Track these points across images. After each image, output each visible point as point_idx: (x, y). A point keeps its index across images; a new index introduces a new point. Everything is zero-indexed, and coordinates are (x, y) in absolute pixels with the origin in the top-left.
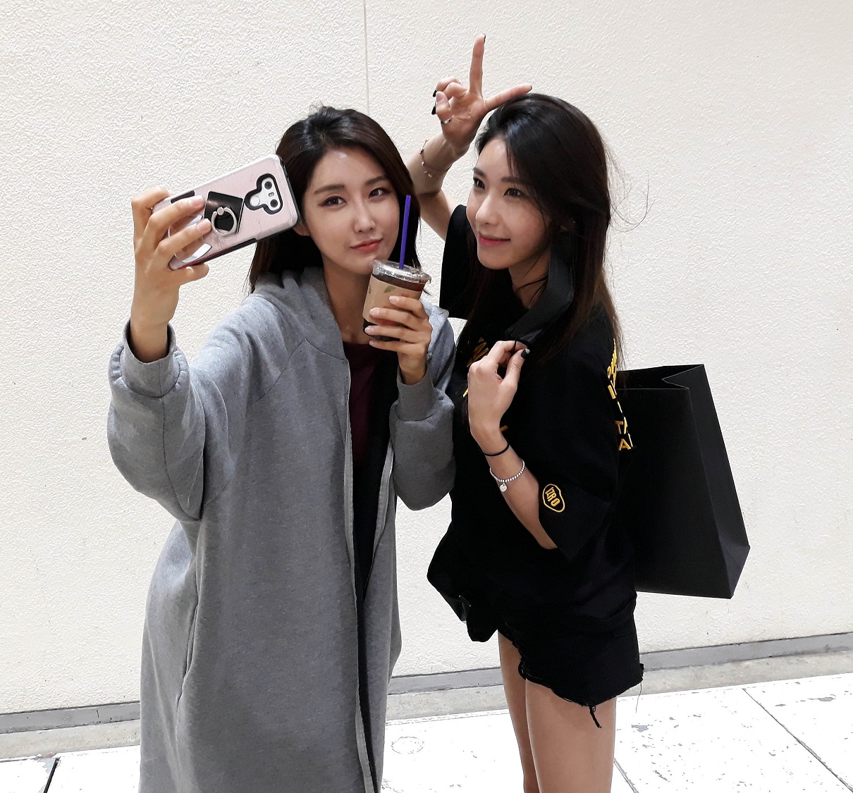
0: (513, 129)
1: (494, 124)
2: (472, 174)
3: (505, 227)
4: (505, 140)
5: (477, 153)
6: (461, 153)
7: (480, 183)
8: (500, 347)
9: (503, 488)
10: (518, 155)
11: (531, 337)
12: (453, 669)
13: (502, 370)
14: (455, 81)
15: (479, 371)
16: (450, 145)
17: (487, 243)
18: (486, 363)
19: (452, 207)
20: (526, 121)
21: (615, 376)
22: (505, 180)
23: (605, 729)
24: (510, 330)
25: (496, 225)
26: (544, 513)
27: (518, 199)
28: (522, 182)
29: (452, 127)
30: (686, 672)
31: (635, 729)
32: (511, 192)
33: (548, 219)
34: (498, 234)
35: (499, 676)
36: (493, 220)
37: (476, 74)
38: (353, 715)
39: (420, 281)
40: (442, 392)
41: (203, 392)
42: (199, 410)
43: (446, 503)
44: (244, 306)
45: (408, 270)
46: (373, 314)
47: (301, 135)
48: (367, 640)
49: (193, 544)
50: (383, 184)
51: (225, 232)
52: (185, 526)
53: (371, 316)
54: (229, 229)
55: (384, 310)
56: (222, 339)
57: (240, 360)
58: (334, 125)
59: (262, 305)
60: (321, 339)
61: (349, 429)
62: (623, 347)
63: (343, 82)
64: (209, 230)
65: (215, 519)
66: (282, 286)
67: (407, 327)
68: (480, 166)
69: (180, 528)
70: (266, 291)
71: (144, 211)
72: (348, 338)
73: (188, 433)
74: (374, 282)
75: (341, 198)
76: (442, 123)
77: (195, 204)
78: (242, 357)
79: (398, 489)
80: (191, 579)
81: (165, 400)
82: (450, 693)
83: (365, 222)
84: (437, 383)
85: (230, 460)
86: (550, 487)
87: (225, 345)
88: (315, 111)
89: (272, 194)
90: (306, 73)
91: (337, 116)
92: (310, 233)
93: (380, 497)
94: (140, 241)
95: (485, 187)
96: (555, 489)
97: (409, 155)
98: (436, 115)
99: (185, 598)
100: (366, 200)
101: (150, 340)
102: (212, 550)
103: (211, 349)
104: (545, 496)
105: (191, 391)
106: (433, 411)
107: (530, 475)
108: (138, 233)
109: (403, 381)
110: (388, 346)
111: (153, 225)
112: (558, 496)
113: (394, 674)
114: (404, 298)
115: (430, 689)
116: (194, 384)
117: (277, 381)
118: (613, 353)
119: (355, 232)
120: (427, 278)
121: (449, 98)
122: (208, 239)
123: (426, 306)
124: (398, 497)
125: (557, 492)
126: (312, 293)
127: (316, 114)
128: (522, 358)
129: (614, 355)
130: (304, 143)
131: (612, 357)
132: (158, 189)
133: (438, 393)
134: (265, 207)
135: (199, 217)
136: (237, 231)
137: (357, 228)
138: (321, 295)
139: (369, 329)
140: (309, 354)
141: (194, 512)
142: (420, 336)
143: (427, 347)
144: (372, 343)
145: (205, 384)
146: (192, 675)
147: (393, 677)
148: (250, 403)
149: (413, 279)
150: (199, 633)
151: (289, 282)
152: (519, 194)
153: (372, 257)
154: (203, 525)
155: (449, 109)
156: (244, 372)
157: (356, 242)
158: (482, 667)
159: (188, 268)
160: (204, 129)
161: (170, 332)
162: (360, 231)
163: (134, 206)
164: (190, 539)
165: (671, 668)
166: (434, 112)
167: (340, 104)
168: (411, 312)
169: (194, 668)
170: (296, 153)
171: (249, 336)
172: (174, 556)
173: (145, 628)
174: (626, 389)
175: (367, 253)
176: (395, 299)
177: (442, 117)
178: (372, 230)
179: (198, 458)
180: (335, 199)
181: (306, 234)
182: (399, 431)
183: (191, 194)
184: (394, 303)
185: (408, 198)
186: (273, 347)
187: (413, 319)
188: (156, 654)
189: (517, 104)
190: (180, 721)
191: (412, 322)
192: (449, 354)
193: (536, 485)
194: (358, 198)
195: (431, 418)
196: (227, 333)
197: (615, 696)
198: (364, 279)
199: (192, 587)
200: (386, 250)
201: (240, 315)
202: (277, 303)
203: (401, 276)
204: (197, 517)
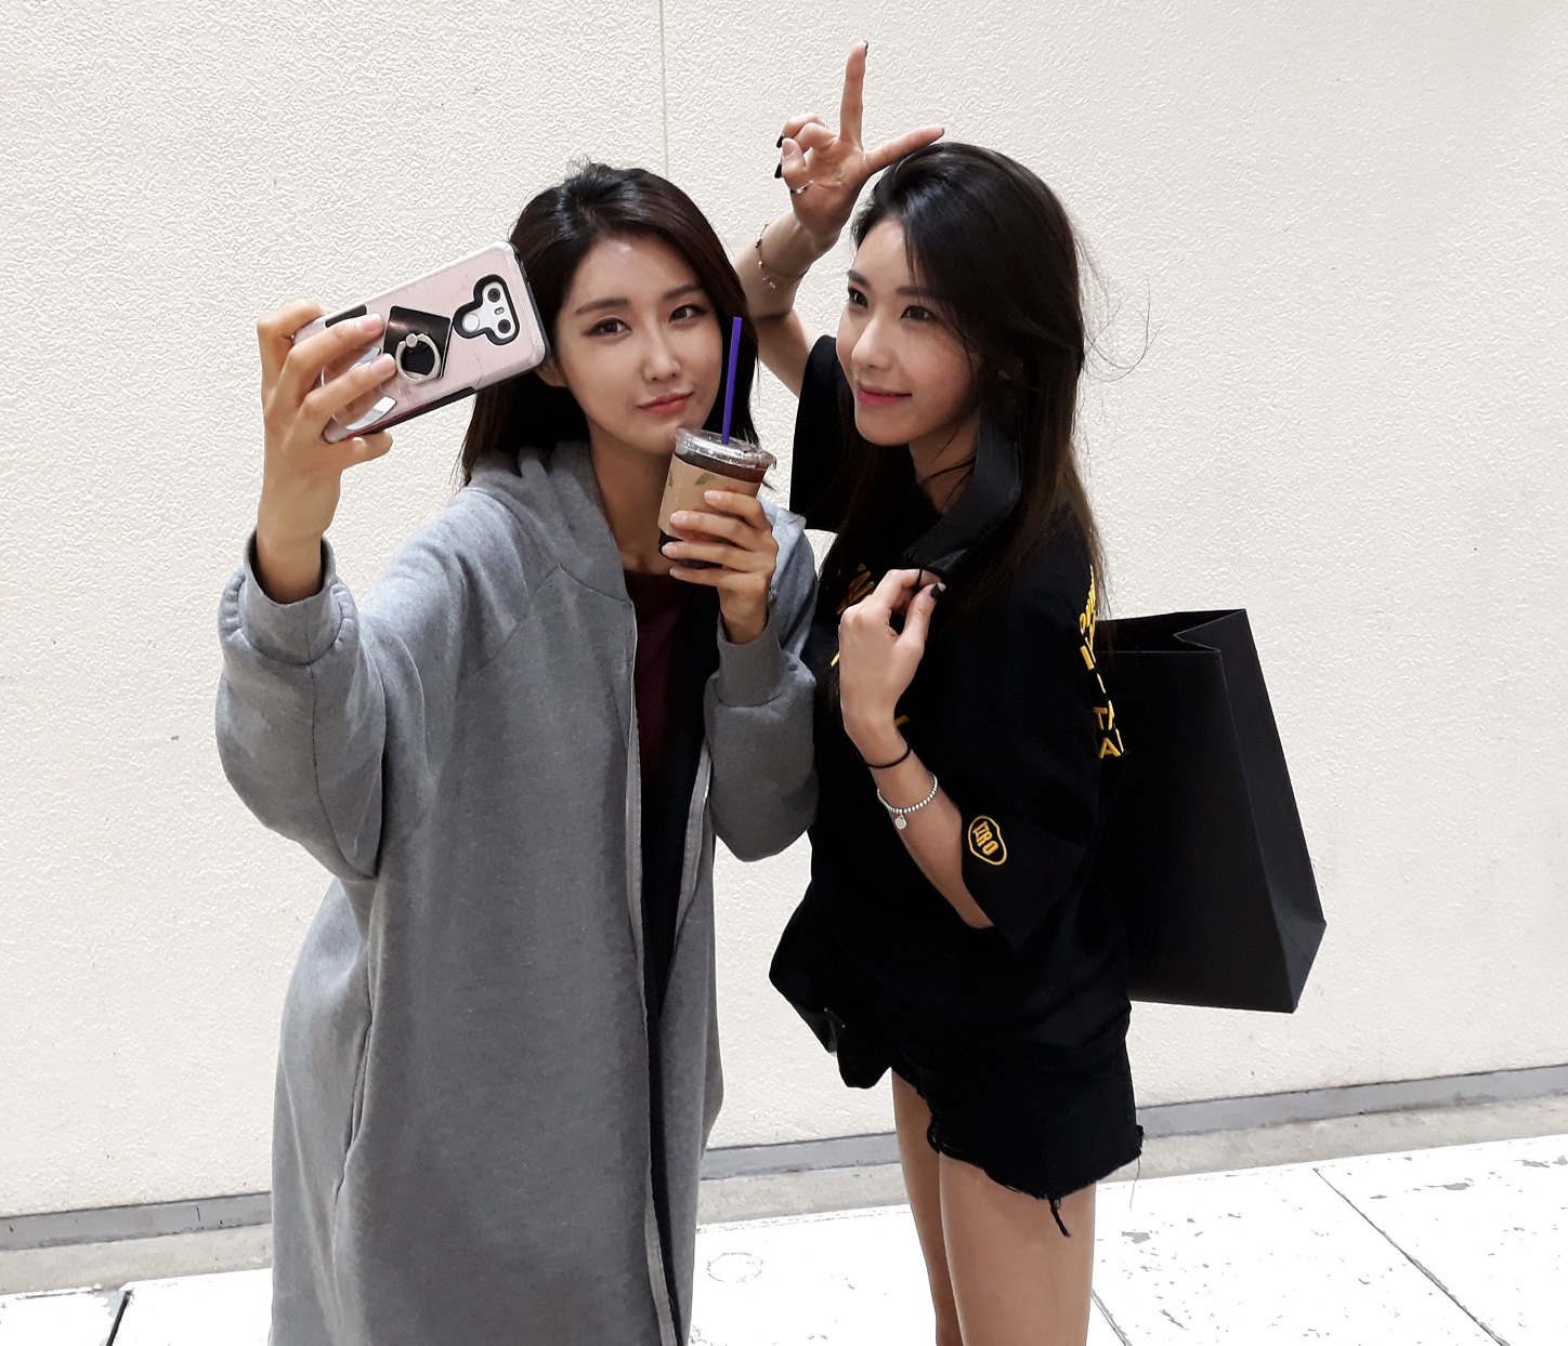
0: (917, 203)
1: (884, 196)
2: (845, 282)
3: (903, 373)
4: (904, 224)
5: (854, 245)
6: (826, 244)
7: (860, 298)
8: (893, 580)
9: (900, 824)
10: (926, 249)
11: (948, 562)
12: (814, 1136)
13: (898, 620)
14: (815, 121)
15: (858, 622)
16: (807, 232)
17: (873, 402)
18: (871, 608)
19: (811, 338)
20: (938, 191)
21: (1092, 630)
22: (903, 291)
23: (1075, 1237)
24: (911, 550)
25: (887, 369)
26: (971, 866)
27: (924, 325)
28: (929, 293)
29: (809, 200)
30: (1214, 1139)
31: (1129, 1239)
32: (914, 313)
33: (976, 358)
34: (891, 384)
35: (894, 1148)
36: (881, 361)
37: (852, 110)
38: (639, 1216)
39: (758, 465)
40: (795, 658)
41: (382, 656)
42: (375, 686)
43: (801, 850)
44: (453, 508)
45: (736, 446)
46: (676, 522)
47: (552, 213)
48: (666, 1087)
49: (364, 919)
50: (695, 298)
51: (420, 377)
52: (350, 890)
53: (673, 526)
54: (426, 372)
55: (696, 516)
56: (414, 564)
57: (447, 601)
58: (609, 196)
59: (483, 506)
60: (586, 564)
61: (634, 721)
62: (1106, 579)
63: (622, 122)
64: (391, 374)
65: (401, 876)
66: (518, 473)
67: (734, 545)
68: (859, 268)
69: (342, 892)
70: (491, 482)
71: (278, 341)
72: (633, 564)
73: (355, 727)
74: (678, 468)
75: (621, 323)
76: (792, 192)
77: (369, 328)
78: (449, 595)
79: (717, 825)
80: (360, 981)
81: (317, 669)
82: (806, 1178)
83: (662, 363)
84: (786, 641)
85: (429, 773)
86: (981, 821)
87: (421, 575)
88: (576, 171)
89: (499, 310)
90: (559, 106)
91: (615, 180)
92: (565, 380)
93: (688, 839)
94: (272, 394)
95: (869, 304)
96: (990, 825)
97: (738, 249)
98: (782, 180)
99: (350, 1013)
100: (665, 326)
101: (292, 566)
102: (396, 931)
103: (397, 580)
104: (973, 836)
105: (362, 655)
106: (779, 690)
107: (947, 801)
108: (268, 380)
109: (728, 637)
110: (702, 577)
111: (295, 367)
112: (995, 838)
113: (710, 1144)
114: (729, 495)
115: (775, 1170)
116: (366, 642)
117: (509, 638)
118: (1089, 589)
119: (646, 382)
120: (770, 460)
121: (804, 150)
122: (390, 388)
123: (768, 509)
124: (718, 839)
125: (993, 830)
126: (571, 486)
127: (579, 177)
128: (932, 600)
129: (1092, 594)
130: (557, 227)
131: (1088, 597)
132: (302, 304)
133: (788, 659)
134: (489, 333)
135: (375, 350)
136: (440, 375)
137: (649, 374)
138: (587, 491)
139: (669, 548)
140: (565, 590)
141: (365, 865)
142: (759, 560)
143: (769, 578)
144: (675, 573)
145: (386, 642)
146: (360, 1146)
147: (709, 1150)
148: (462, 675)
149: (744, 462)
150: (374, 1074)
151: (531, 467)
152: (926, 315)
153: (674, 424)
154: (380, 889)
155: (805, 169)
156: (454, 621)
157: (647, 398)
158: (864, 1132)
159: (355, 439)
160: (384, 203)
161: (325, 551)
162: (654, 379)
163: (263, 332)
164: (357, 912)
165: (1189, 1134)
166: (778, 174)
167: (621, 160)
168: (742, 518)
169: (365, 1136)
170: (543, 244)
171: (462, 561)
172: (328, 942)
173: (280, 1065)
174: (1111, 652)
175: (667, 416)
176: (714, 495)
177: (793, 182)
178: (674, 376)
179: (373, 770)
180: (611, 323)
181: (560, 384)
182: (721, 725)
183: (360, 311)
184: (711, 503)
185: (737, 320)
186: (502, 576)
187: (746, 530)
188: (299, 1111)
189: (921, 162)
190: (340, 1226)
191: (744, 536)
192: (806, 592)
193: (956, 819)
194: (650, 321)
195: (775, 702)
196: (424, 554)
197: (1093, 1182)
198: (660, 462)
199: (362, 995)
200: (699, 411)
201: (448, 523)
202: (510, 504)
203: (725, 457)
204: (370, 874)
